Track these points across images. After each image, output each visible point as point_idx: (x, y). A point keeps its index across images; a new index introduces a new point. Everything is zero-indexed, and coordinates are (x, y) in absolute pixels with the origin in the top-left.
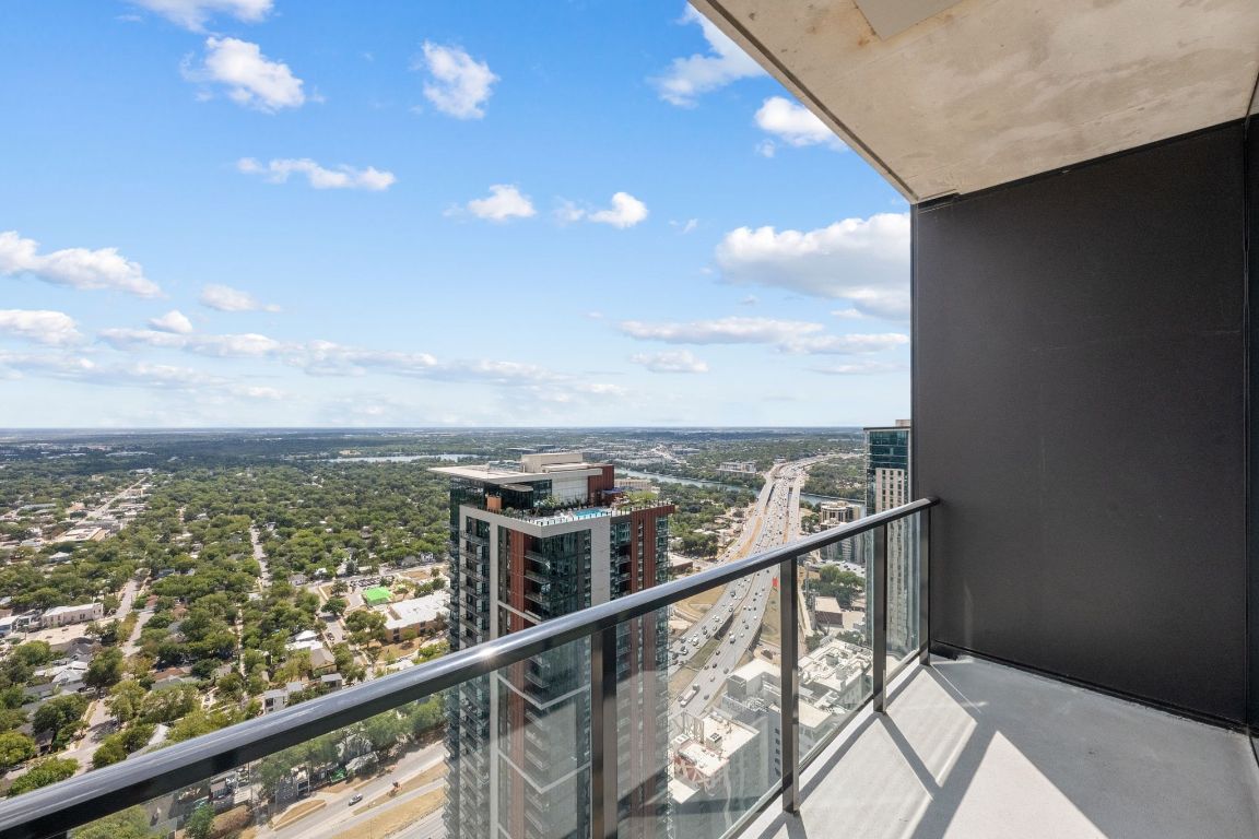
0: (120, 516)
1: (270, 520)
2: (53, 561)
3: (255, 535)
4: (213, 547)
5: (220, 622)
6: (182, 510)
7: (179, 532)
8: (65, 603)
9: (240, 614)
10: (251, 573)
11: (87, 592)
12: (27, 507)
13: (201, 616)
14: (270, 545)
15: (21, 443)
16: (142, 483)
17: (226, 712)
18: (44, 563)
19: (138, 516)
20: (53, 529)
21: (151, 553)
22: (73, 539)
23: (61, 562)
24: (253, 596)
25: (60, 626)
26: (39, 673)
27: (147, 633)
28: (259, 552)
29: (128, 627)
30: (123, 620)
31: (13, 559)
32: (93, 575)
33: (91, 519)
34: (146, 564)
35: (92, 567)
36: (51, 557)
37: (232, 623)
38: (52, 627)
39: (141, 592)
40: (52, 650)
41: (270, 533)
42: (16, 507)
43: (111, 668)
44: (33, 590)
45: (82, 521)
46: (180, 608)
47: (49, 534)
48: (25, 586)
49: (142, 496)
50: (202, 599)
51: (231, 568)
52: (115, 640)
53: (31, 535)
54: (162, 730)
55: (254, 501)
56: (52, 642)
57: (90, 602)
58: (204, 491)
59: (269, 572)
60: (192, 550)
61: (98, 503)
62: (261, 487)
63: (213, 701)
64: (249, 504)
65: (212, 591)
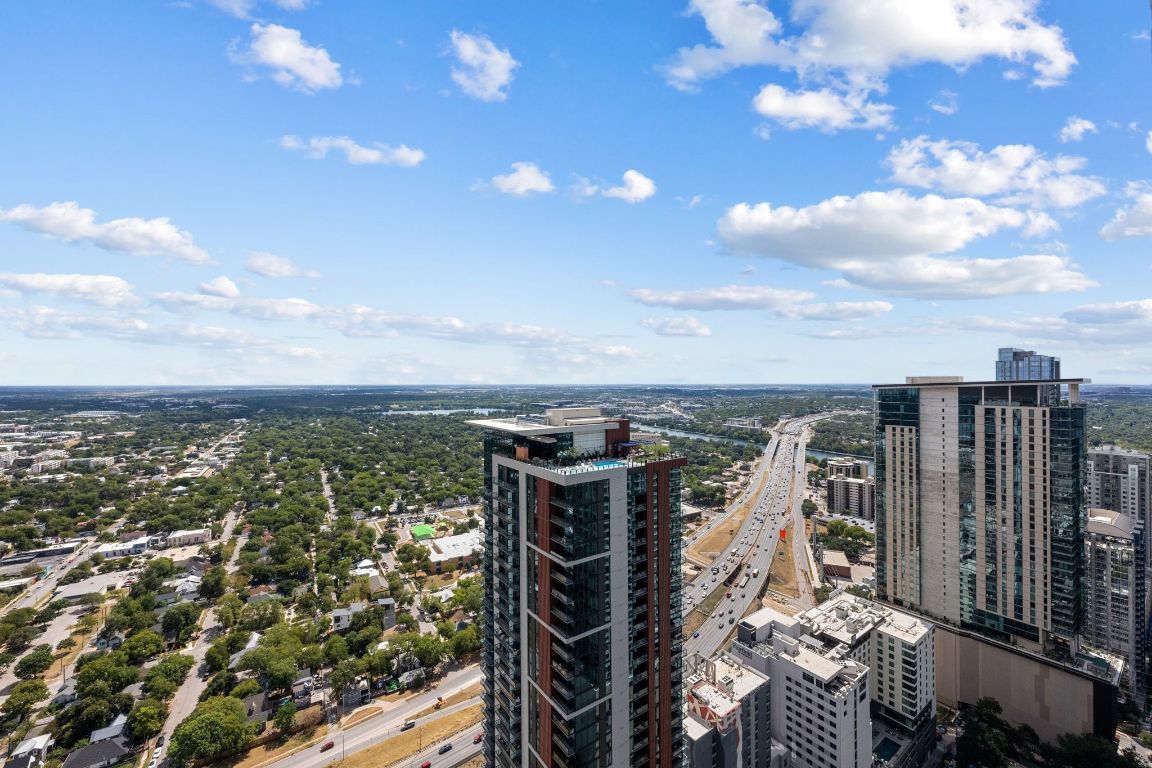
0: (222, 458)
1: (336, 463)
2: (175, 493)
3: (324, 476)
4: (293, 485)
5: (297, 549)
6: (268, 454)
7: (267, 472)
8: (184, 527)
9: (314, 542)
10: (322, 509)
11: (199, 519)
12: (156, 449)
13: (284, 543)
14: (337, 484)
15: (151, 397)
16: (240, 430)
17: (304, 625)
18: (168, 495)
19: (236, 458)
20: (175, 466)
21: (245, 489)
22: (189, 475)
23: (180, 494)
24: (323, 528)
25: (181, 546)
26: (166, 584)
27: (244, 555)
28: (327, 491)
29: (229, 549)
30: (226, 543)
31: (146, 490)
32: (204, 506)
33: (202, 460)
34: (243, 498)
35: (202, 499)
36: (174, 490)
37: (308, 551)
38: (175, 547)
39: (239, 521)
40: (176, 565)
41: (336, 475)
42: (147, 449)
43: (218, 582)
44: (161, 516)
45: (195, 461)
46: (268, 535)
47: (172, 471)
48: (156, 513)
49: (239, 441)
50: (285, 529)
51: (306, 504)
52: (220, 560)
53: (160, 472)
54: (255, 636)
55: (323, 447)
56: (175, 559)
57: (201, 528)
58: (285, 438)
59: (336, 508)
60: (276, 487)
61: (207, 446)
62: (328, 435)
63: (293, 616)
64: (319, 450)
65: (292, 523)
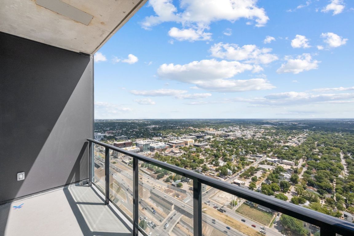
0: (299, 141)
1: (349, 152)
2: (285, 149)
3: (342, 156)
4: (326, 156)
5: (327, 180)
6: (316, 143)
7: (315, 149)
8: (287, 159)
9: (335, 180)
10: (339, 168)
11: (291, 158)
12: (280, 136)
13: (321, 175)
14: (348, 160)
15: (280, 122)
16: (305, 133)
17: (328, 209)
18: (283, 149)
19: (304, 142)
20: (285, 142)
21: (307, 153)
22: (289, 145)
23: (286, 150)
24: (340, 176)
25: (286, 164)
26: (281, 173)
27: (305, 174)
28: (343, 162)
29: (300, 170)
30: (299, 168)
31: (278, 147)
32: (293, 155)
33: (293, 141)
34: (305, 156)
35: (293, 153)
36: (285, 148)
37: (332, 182)
38: (284, 164)
39: (304, 163)
40: (284, 169)
41: (349, 156)
42: (278, 136)
43: (296, 179)
44: (281, 154)
45: (291, 141)
46: (314, 171)
47: (285, 143)
48: (280, 153)
49: (305, 137)
50: (322, 171)
51: (332, 164)
52: (297, 173)
53: (281, 142)
54: (307, 203)
55: (342, 144)
56: (284, 168)
57: (292, 161)
58: (323, 138)
59: (348, 170)
60: (319, 155)
61: (294, 137)
62: (345, 139)
63: (324, 203)
64: (340, 145)
65: (325, 169)
